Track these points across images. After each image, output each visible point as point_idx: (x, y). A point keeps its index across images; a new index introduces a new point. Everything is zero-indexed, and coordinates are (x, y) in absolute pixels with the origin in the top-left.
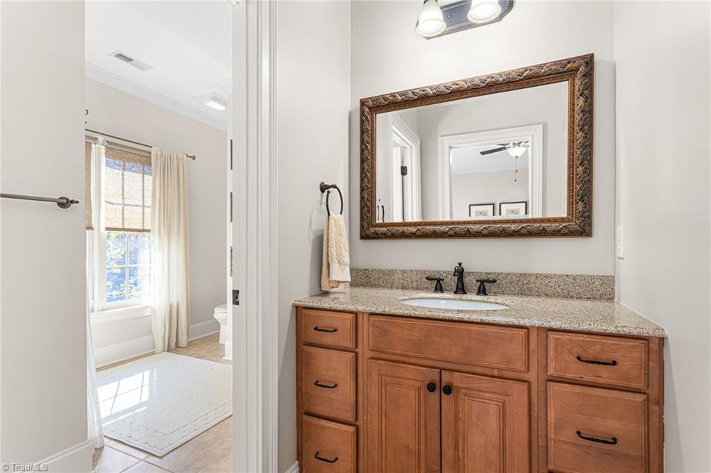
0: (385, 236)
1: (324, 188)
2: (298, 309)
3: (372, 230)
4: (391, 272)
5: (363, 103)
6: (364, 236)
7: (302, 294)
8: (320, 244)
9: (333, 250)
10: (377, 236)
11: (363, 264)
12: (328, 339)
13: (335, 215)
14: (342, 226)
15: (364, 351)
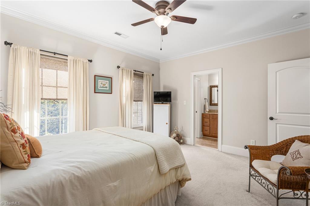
0: (213, 105)
1: (205, 99)
2: (202, 114)
3: (212, 104)
4: (215, 110)
5: (210, 86)
6: (210, 105)
7: (203, 112)
8: (205, 106)
9: (206, 107)
10: (212, 105)
11: (210, 109)
12: (206, 117)
13: (207, 103)
14: (207, 104)
15: (211, 118)
